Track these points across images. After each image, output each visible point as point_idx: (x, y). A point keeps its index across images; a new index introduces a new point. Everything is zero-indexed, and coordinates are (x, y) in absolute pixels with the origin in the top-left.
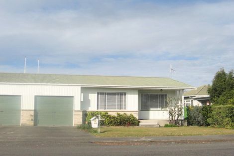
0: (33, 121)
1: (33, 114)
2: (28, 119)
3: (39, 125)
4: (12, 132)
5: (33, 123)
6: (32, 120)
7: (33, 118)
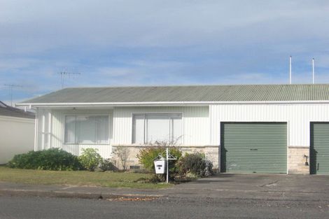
0: (308, 167)
1: (308, 154)
2: (300, 162)
3: (318, 173)
4: (274, 185)
5: (308, 170)
6: (307, 164)
7: (308, 161)
